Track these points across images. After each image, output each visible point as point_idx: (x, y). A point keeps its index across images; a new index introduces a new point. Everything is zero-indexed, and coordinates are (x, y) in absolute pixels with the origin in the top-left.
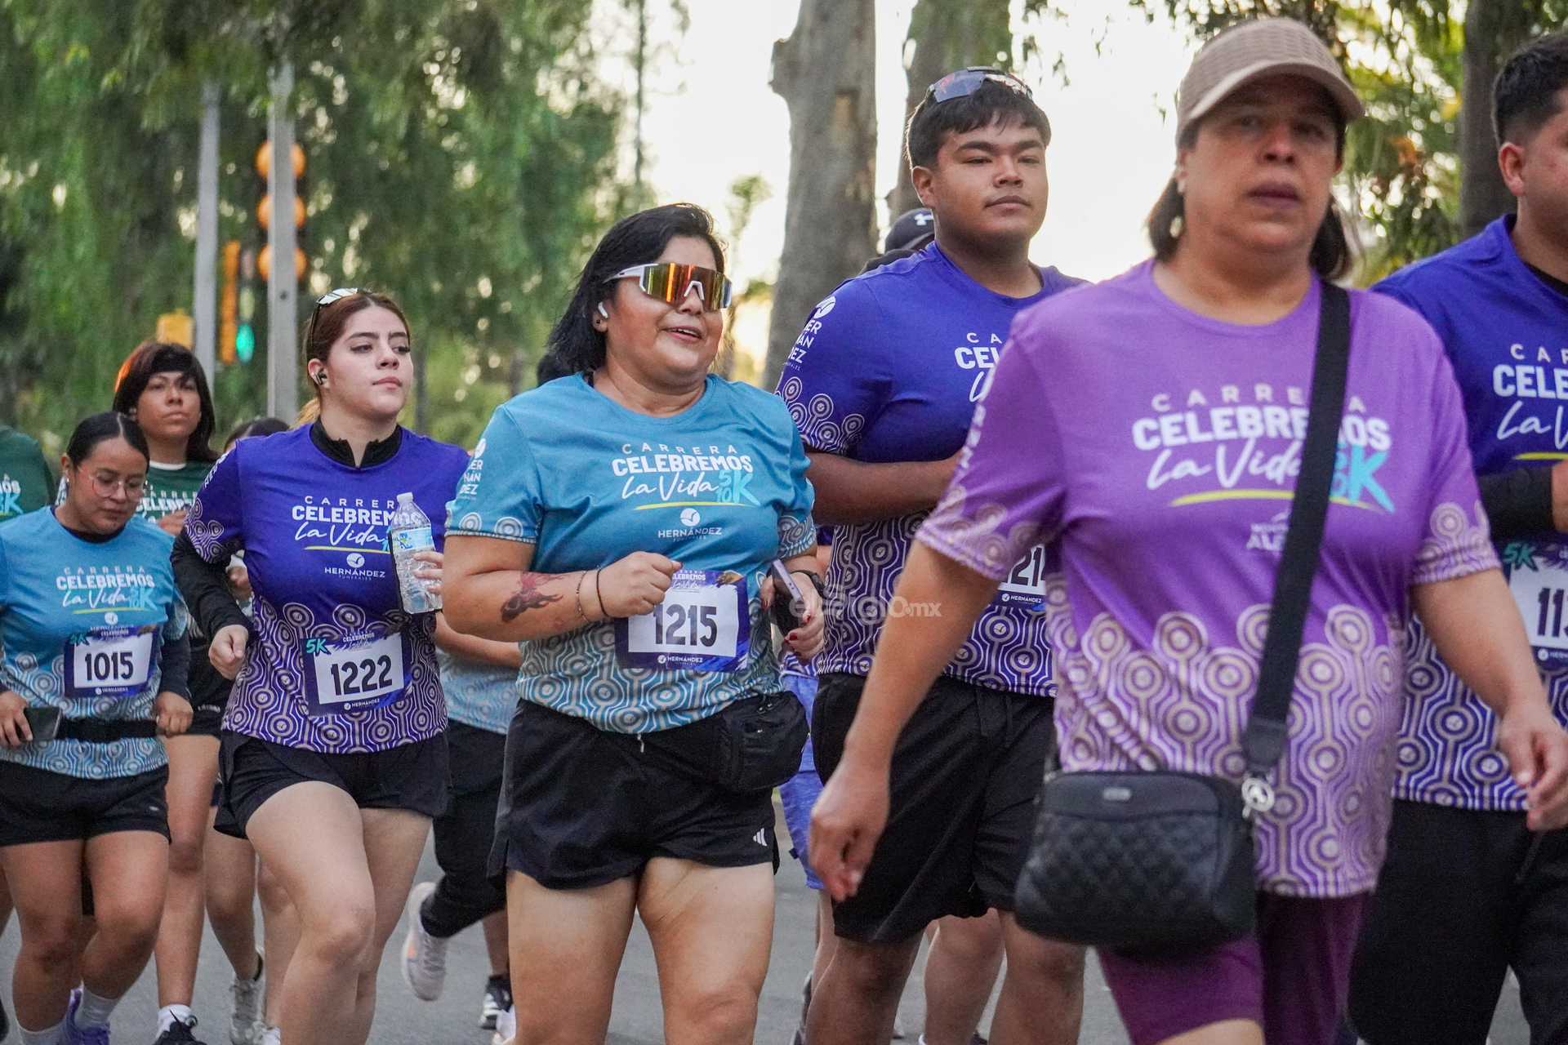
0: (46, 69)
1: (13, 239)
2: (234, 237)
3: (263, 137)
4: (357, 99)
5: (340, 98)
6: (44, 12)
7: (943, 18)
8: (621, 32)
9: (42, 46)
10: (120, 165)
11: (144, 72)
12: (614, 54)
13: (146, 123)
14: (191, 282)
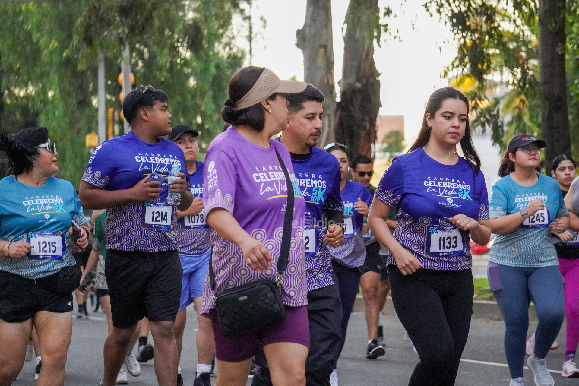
0: (44, 50)
1: (34, 110)
2: (111, 106)
3: (120, 71)
4: (152, 56)
5: (146, 56)
6: (42, 31)
7: (356, 19)
8: (243, 29)
9: (42, 42)
10: (70, 82)
11: (78, 50)
12: (241, 37)
13: (79, 68)
14: (97, 122)
